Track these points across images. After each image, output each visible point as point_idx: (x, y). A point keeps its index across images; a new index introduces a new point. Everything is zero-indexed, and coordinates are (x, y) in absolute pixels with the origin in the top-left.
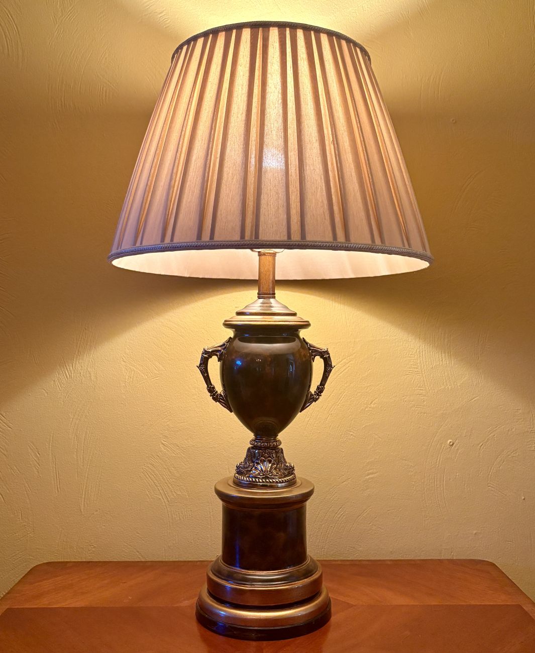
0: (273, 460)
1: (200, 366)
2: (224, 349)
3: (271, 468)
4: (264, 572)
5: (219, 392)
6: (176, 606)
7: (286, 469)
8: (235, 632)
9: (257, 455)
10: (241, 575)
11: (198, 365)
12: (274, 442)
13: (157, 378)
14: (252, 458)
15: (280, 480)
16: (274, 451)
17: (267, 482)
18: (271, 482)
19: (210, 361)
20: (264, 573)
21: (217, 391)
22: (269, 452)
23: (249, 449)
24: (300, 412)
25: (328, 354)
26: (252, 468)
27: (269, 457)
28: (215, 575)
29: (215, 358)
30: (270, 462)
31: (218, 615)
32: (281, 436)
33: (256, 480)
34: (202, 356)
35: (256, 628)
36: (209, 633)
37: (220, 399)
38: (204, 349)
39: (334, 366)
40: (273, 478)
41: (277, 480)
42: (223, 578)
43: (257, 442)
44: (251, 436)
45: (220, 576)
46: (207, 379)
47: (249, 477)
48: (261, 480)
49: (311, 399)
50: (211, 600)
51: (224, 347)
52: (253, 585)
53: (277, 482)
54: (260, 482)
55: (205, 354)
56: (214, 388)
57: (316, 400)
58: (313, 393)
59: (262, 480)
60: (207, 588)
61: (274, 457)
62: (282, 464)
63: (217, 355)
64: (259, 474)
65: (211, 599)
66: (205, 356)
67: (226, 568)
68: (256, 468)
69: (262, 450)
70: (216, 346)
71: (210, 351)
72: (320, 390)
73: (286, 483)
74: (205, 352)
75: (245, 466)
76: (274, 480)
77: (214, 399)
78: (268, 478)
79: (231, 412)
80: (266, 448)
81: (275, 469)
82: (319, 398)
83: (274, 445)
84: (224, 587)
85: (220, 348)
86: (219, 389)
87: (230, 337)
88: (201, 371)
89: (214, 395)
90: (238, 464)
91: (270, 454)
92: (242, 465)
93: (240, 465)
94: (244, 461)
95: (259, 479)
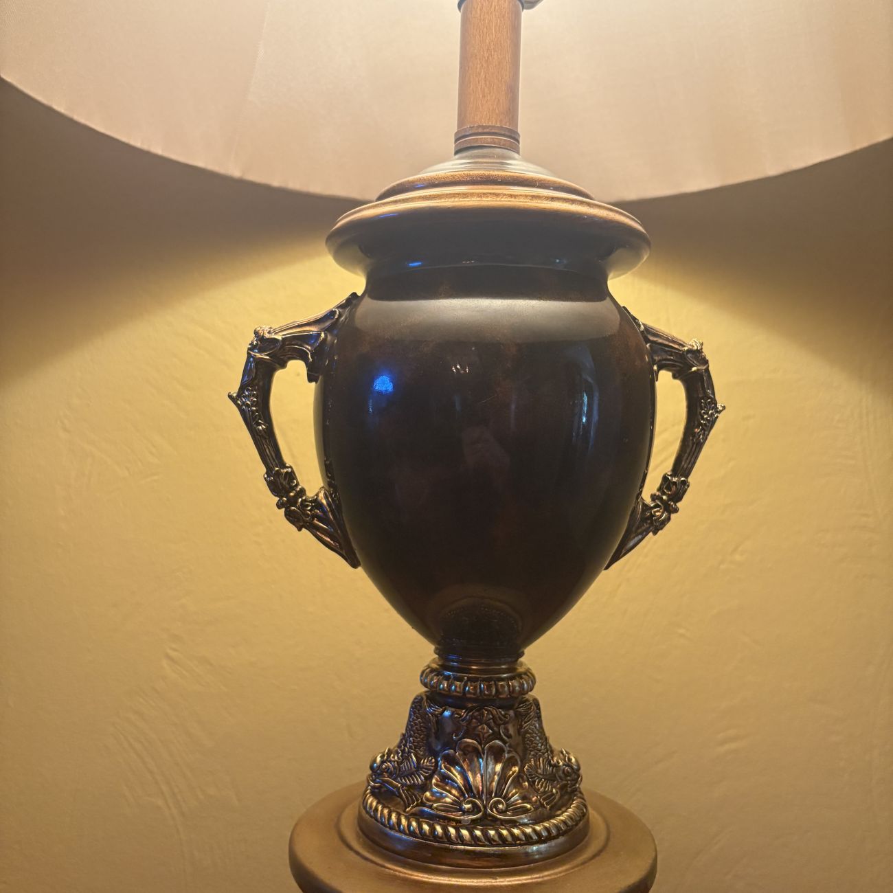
0: (507, 749)
1: (240, 394)
2: (327, 330)
3: (503, 777)
5: (310, 494)
7: (551, 779)
9: (449, 728)
11: (234, 391)
12: (512, 678)
13: (156, 478)
14: (428, 736)
15: (538, 828)
16: (511, 713)
17: (491, 840)
18: (504, 841)
19: (279, 375)
21: (302, 492)
22: (494, 718)
23: (417, 704)
24: (607, 568)
25: (706, 362)
26: (429, 778)
27: (496, 736)
29: (296, 369)
30: (497, 755)
32: (534, 656)
33: (446, 832)
34: (249, 355)
37: (314, 516)
38: (256, 333)
39: (724, 408)
40: (514, 824)
41: (528, 830)
43: (447, 678)
44: (425, 652)
46: (266, 442)
47: (419, 816)
48: (466, 834)
49: (644, 520)
51: (328, 323)
53: (529, 841)
54: (463, 842)
55: (260, 351)
56: (291, 476)
57: (657, 526)
58: (648, 500)
59: (471, 832)
61: (509, 736)
62: (537, 760)
63: (302, 356)
64: (457, 806)
66: (258, 355)
68: (446, 780)
69: (469, 710)
70: (302, 320)
71: (279, 337)
72: (674, 490)
73: (561, 839)
74: (262, 342)
75: (405, 766)
76: (516, 831)
77: (292, 517)
78: (493, 822)
79: (354, 565)
80: (482, 702)
81: (517, 781)
82: (669, 519)
83: (512, 692)
85: (314, 329)
86: (312, 481)
87: (354, 295)
88: (242, 412)
89: (292, 501)
90: (379, 759)
91: (499, 726)
92: (390, 762)
93: (383, 762)
94: (399, 747)
95: (458, 825)
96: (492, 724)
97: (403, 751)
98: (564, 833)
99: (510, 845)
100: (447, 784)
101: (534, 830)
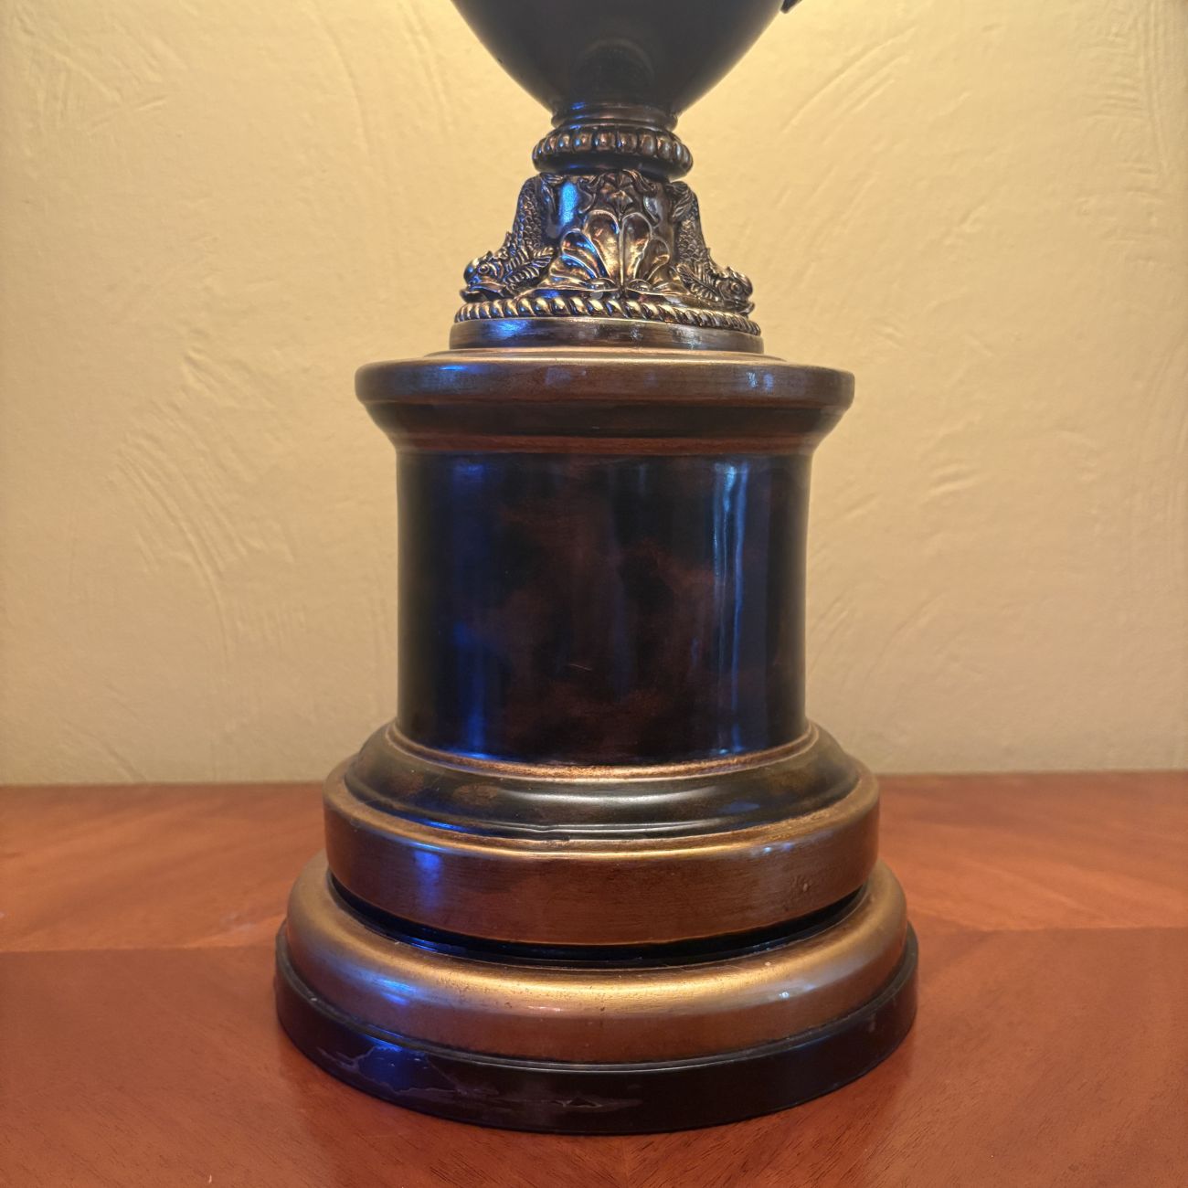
0: (653, 226)
4: (618, 771)
6: (192, 945)
7: (713, 291)
8: (461, 1090)
9: (572, 200)
10: (493, 791)
12: (659, 135)
14: (543, 224)
15: (697, 311)
16: (660, 187)
17: (631, 313)
18: (649, 315)
20: (617, 775)
23: (530, 189)
26: (544, 272)
27: (638, 206)
28: (361, 797)
30: (639, 230)
31: (372, 998)
33: (571, 305)
35: (580, 1068)
36: (327, 1089)
40: (662, 300)
42: (397, 805)
45: (383, 799)
47: (534, 295)
48: (597, 305)
50: (341, 923)
52: (565, 837)
53: (682, 320)
54: (593, 314)
59: (604, 304)
60: (329, 869)
61: (657, 216)
62: (693, 262)
64: (584, 284)
65: (349, 918)
67: (419, 763)
68: (568, 265)
75: (512, 264)
76: (667, 308)
78: (635, 297)
80: (618, 161)
84: (406, 852)
90: (476, 263)
91: (642, 195)
92: (493, 261)
93: (482, 262)
94: (505, 245)
95: (586, 297)
96: (633, 192)
97: (509, 249)
98: (731, 328)
99: (656, 319)
100: (571, 268)
101: (692, 313)
